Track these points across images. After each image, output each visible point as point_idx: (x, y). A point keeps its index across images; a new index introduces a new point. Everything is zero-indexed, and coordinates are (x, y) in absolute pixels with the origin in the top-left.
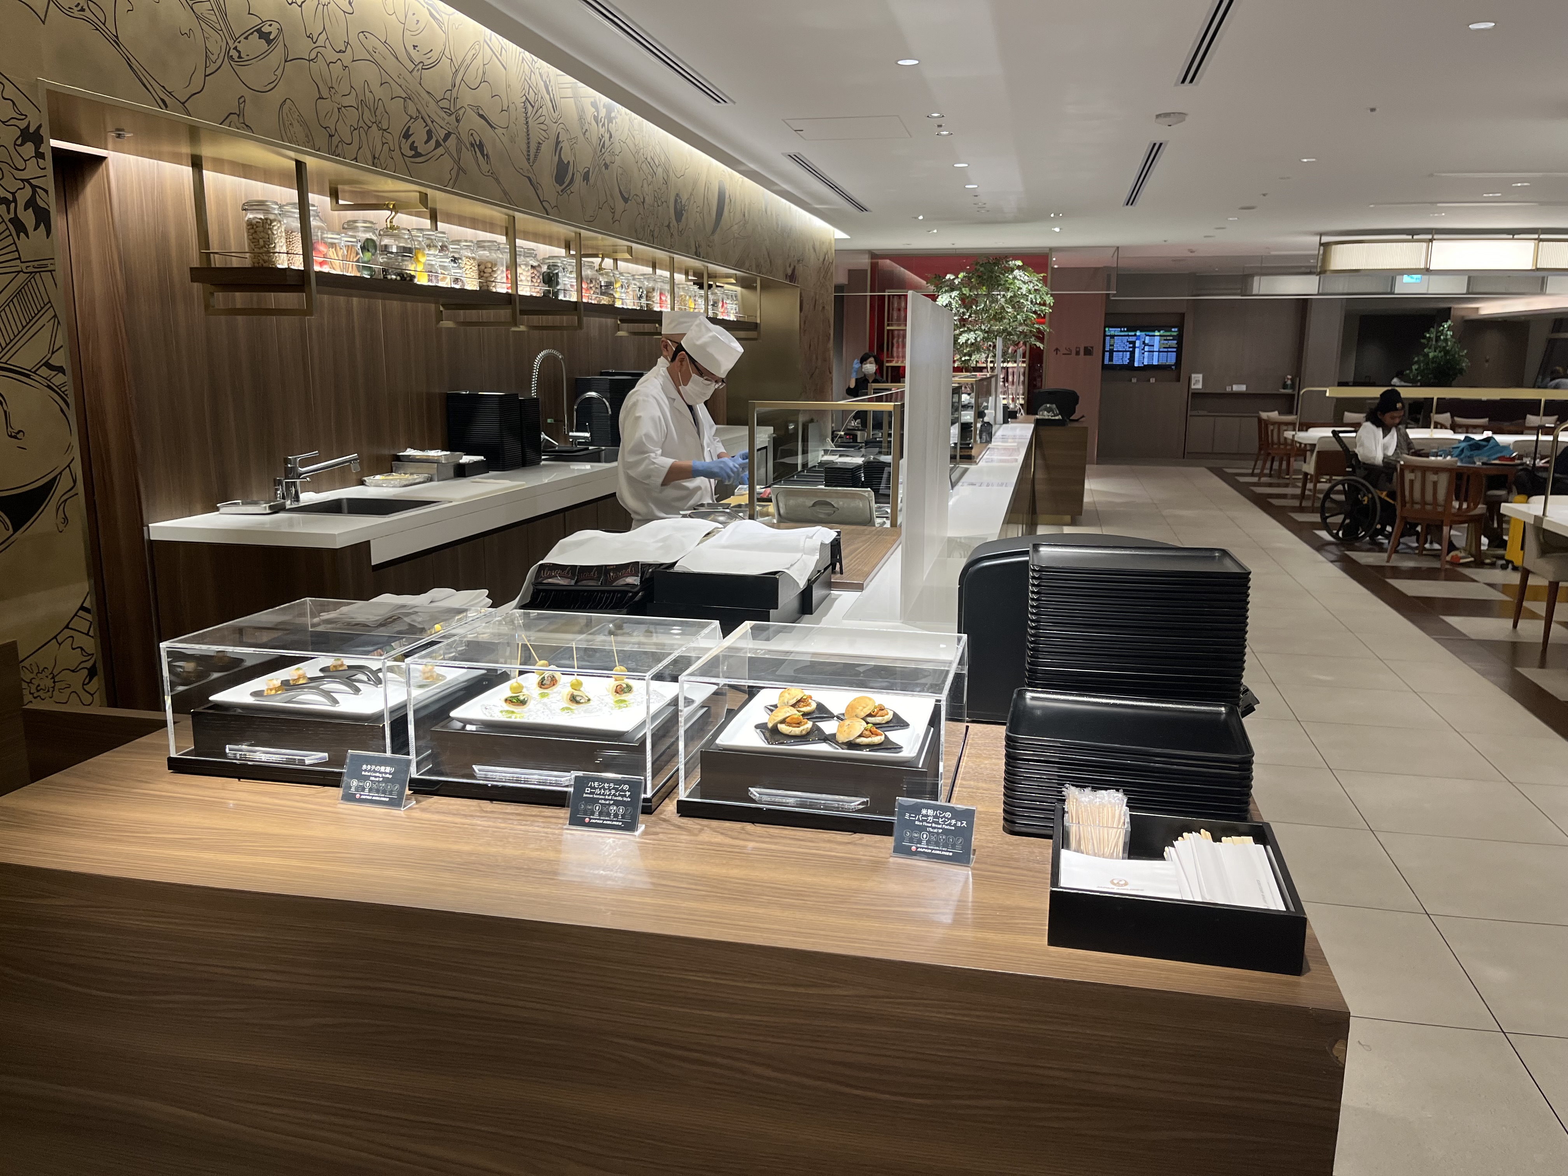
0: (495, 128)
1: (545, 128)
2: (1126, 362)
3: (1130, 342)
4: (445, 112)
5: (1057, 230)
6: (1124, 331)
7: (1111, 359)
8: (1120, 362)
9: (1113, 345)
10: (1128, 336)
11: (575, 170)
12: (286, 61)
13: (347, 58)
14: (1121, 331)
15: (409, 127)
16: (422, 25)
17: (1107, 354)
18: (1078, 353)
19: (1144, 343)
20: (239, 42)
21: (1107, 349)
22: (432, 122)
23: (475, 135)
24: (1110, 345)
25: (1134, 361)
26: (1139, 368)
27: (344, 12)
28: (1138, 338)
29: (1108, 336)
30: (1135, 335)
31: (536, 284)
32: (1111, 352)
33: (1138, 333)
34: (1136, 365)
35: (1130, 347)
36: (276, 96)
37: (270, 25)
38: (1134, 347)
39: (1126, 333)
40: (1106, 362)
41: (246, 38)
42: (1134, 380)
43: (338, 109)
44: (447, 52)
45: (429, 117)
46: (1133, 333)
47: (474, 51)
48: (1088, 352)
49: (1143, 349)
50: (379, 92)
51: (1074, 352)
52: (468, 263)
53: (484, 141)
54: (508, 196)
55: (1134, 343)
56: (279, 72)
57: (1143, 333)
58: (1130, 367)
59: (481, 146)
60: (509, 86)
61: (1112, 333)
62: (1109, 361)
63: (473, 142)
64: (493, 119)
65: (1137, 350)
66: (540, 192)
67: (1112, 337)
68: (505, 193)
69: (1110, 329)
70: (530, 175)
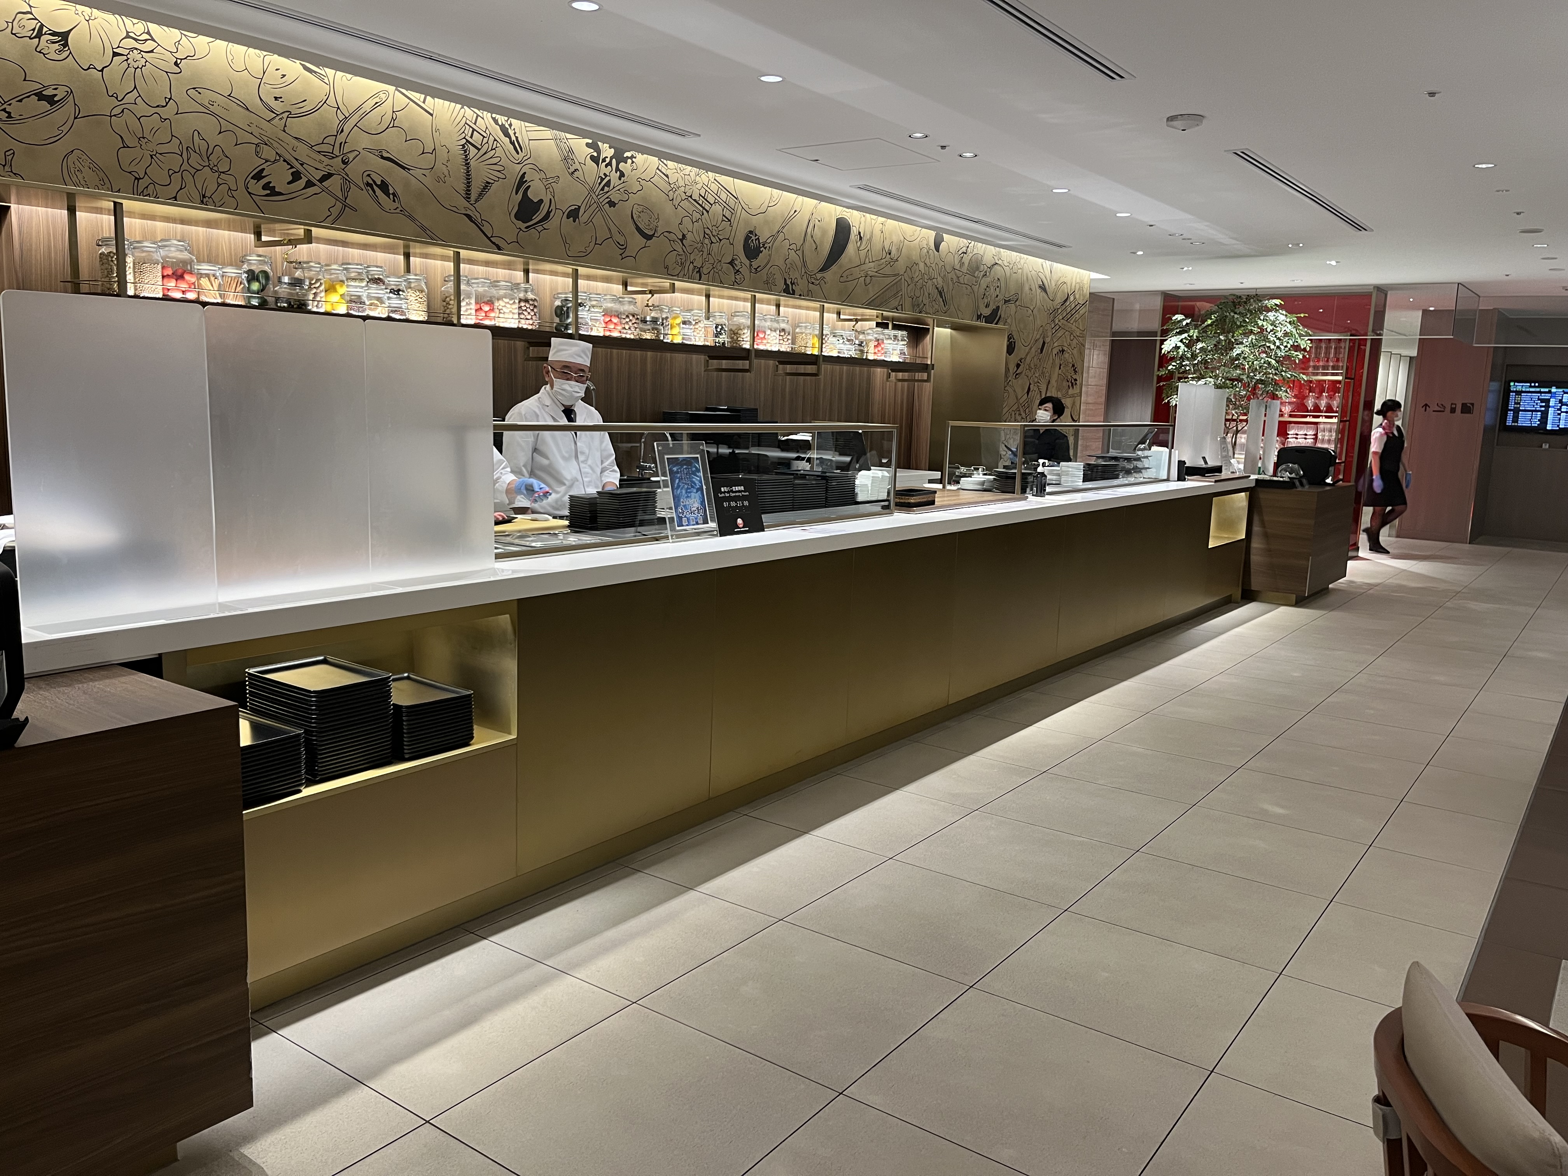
0: (409, 169)
1: (501, 168)
2: (1536, 423)
3: (1542, 401)
4: (324, 155)
5: (1334, 263)
6: (1534, 387)
7: (1516, 419)
8: (1527, 424)
9: (1519, 404)
10: (1540, 392)
11: (553, 207)
12: (75, 118)
13: (168, 112)
14: (1531, 387)
15: (264, 169)
16: (288, 79)
17: (1511, 414)
18: (1453, 410)
19: (1561, 401)
20: (10, 105)
21: (1511, 407)
22: (302, 165)
23: (374, 176)
24: (1515, 403)
25: (1546, 423)
26: (1552, 432)
27: (167, 72)
28: (1554, 395)
29: (1513, 392)
30: (1550, 392)
31: (529, 317)
32: (1517, 411)
33: (1554, 390)
34: (1549, 427)
35: (1541, 407)
36: (62, 148)
37: (56, 89)
38: (1548, 407)
39: (1538, 390)
40: (1509, 422)
41: (20, 101)
42: (1546, 446)
43: (151, 156)
44: (331, 101)
45: (297, 160)
46: (1547, 390)
47: (377, 100)
48: (1467, 409)
49: (1560, 409)
50: (214, 139)
51: (1448, 409)
52: (413, 295)
53: (389, 180)
54: (428, 232)
55: (1547, 401)
56: (65, 129)
57: (1561, 390)
58: (1541, 429)
59: (384, 187)
60: (437, 130)
61: (1519, 388)
62: (1513, 422)
63: (371, 182)
64: (405, 160)
65: (1551, 410)
66: (487, 229)
67: (1519, 393)
68: (423, 228)
69: (1516, 384)
70: (469, 212)
